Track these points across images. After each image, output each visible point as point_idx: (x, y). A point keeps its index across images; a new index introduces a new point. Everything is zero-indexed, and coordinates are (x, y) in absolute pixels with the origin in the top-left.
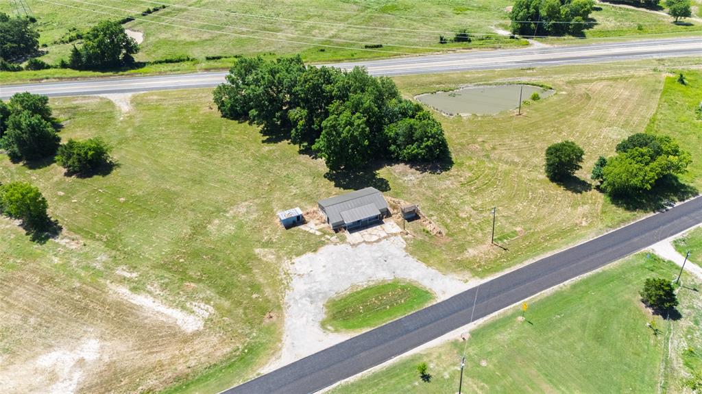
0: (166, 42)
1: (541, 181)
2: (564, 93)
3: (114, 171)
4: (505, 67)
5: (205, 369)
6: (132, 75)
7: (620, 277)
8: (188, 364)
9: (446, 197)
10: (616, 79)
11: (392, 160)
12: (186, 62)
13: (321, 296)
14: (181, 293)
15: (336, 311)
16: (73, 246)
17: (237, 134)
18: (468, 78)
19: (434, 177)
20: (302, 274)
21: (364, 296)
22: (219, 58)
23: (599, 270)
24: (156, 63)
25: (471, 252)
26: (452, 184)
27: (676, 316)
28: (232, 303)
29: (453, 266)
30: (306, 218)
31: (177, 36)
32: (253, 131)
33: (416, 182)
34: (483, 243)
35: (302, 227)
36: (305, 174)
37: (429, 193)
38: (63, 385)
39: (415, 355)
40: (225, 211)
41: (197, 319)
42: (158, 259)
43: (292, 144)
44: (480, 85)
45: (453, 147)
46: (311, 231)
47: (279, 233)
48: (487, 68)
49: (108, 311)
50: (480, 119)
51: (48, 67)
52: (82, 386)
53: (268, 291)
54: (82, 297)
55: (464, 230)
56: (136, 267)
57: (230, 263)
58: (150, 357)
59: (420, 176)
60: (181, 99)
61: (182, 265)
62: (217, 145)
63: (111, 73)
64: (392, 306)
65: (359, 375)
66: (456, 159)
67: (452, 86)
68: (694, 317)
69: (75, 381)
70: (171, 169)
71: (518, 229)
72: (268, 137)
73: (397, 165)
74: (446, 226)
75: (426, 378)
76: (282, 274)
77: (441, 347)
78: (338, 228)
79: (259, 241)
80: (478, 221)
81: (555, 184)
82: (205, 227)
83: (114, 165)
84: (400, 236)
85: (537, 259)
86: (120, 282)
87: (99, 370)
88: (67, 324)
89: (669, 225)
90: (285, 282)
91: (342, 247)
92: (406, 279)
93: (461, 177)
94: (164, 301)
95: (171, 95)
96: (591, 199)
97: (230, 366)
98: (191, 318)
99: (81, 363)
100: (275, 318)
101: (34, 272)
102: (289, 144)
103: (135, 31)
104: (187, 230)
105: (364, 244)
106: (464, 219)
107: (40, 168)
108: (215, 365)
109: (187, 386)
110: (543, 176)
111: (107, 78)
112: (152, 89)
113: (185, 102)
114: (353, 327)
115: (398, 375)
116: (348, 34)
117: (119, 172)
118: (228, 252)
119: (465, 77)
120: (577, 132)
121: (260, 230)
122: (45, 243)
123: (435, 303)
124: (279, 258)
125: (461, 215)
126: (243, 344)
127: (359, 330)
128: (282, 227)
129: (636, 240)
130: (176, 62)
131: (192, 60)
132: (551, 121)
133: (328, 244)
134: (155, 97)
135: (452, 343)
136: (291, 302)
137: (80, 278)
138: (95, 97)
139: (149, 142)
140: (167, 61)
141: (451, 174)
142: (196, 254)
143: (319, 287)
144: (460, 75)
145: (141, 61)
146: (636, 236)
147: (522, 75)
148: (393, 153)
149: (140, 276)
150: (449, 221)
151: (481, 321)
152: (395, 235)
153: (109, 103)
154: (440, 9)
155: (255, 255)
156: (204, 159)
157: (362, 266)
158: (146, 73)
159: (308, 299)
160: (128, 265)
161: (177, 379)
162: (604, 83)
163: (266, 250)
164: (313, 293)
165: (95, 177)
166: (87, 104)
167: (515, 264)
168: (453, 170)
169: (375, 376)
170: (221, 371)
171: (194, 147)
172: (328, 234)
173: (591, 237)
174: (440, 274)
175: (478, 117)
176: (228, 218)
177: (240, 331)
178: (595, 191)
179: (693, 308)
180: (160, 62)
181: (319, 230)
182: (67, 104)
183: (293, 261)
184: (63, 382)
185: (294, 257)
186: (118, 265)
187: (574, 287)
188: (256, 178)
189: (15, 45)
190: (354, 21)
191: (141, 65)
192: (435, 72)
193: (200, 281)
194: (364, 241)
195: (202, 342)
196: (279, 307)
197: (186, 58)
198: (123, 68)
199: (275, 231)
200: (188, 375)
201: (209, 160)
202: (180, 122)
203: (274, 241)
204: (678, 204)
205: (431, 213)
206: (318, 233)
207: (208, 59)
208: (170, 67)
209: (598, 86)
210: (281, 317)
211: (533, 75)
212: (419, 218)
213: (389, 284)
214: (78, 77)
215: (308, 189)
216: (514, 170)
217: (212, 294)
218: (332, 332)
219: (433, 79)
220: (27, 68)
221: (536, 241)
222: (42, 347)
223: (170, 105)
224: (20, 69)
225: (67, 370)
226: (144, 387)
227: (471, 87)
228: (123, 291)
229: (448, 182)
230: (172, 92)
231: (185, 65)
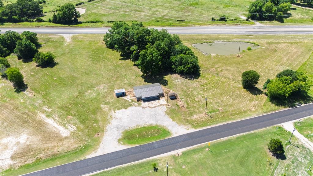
0: (94, 14)
1: (239, 88)
2: (264, 48)
4: (239, 34)
5: (65, 152)
6: (75, 27)
7: (261, 136)
8: (58, 150)
9: (192, 91)
10: (292, 43)
11: (173, 72)
13: (122, 128)
14: (66, 120)
15: (126, 135)
16: (30, 95)
17: (110, 55)
18: (220, 38)
19: (190, 81)
20: (117, 117)
21: (140, 131)
22: (113, 22)
23: (252, 132)
24: (87, 22)
25: (195, 116)
26: (196, 85)
27: (283, 157)
28: (85, 126)
29: (185, 122)
30: (127, 94)
31: (99, 11)
32: (117, 54)
33: (181, 83)
34: (201, 113)
35: (124, 98)
36: (133, 74)
37: (185, 88)
39: (154, 159)
40: (95, 87)
41: (68, 131)
42: (61, 104)
44: (225, 41)
45: (203, 68)
46: (127, 100)
47: (113, 99)
48: (230, 34)
49: (35, 124)
50: (219, 57)
51: (44, 21)
52: (15, 153)
53: (100, 124)
54: (27, 116)
55: (195, 106)
56: (51, 107)
57: (89, 109)
58: (45, 145)
59: (183, 80)
60: (92, 38)
61: (69, 108)
62: (100, 59)
63: (67, 26)
64: (151, 136)
65: (127, 164)
66: (202, 74)
67: (212, 41)
68: (293, 160)
69: (14, 150)
70: (78, 67)
71: (220, 109)
72: (123, 57)
73: (174, 74)
74: (188, 104)
75: (156, 170)
76: (109, 117)
77: (167, 157)
78: (139, 99)
79: (104, 102)
80: (203, 103)
81: (245, 90)
82: (84, 93)
83: (56, 64)
84: (165, 106)
85: (225, 123)
86: (43, 112)
87: (23, 147)
88: (18, 127)
89: (295, 115)
90: (109, 120)
91: (138, 108)
92: (161, 125)
93: (202, 82)
94: (58, 122)
95: (88, 36)
96: (261, 98)
97: (75, 153)
98: (66, 131)
99: (18, 143)
100: (100, 135)
101: (12, 104)
102: (131, 61)
103: (83, 8)
104: (77, 94)
105: (148, 108)
106: (197, 102)
107: (28, 62)
108: (69, 152)
109: (56, 159)
110: (241, 86)
111: (65, 28)
112: (81, 33)
113: (93, 40)
114: (131, 143)
115: (144, 167)
116: (172, 15)
117: (57, 67)
118: (90, 105)
119: (219, 37)
120: (264, 67)
121: (106, 97)
122: (19, 93)
123: (170, 137)
124: (110, 110)
125: (196, 99)
126: (83, 144)
127: (133, 145)
128: (116, 96)
129: (276, 120)
130: (95, 22)
131: (102, 22)
132: (253, 60)
133: (133, 106)
134: (82, 37)
135: (173, 156)
136: (109, 130)
137: (29, 109)
138: (58, 35)
139: (73, 56)
140: (91, 22)
141: (198, 81)
142: (77, 104)
143: (123, 124)
144: (217, 36)
145: (81, 21)
146: (276, 118)
147: (245, 38)
148: (173, 69)
149: (52, 110)
150: (190, 101)
151: (188, 148)
152: (163, 105)
153: (63, 38)
154: (217, 5)
155: (100, 107)
156: (93, 64)
157: (145, 117)
158: (81, 26)
159: (116, 129)
160: (48, 106)
161: (53, 155)
162: (286, 44)
163: (106, 105)
164: (119, 127)
165: (48, 68)
166: (54, 38)
167: (213, 124)
168: (199, 79)
169: (134, 166)
170: (71, 154)
171: (91, 59)
172: (134, 102)
173: (254, 116)
174: (177, 125)
175: (219, 56)
176: (94, 90)
177: (84, 139)
178: (263, 95)
180: (89, 22)
181: (131, 100)
182: (46, 37)
183: (115, 112)
184: (9, 150)
185: (116, 110)
186: (44, 105)
187: (238, 138)
188: (112, 74)
189: (33, 11)
190: (177, 9)
191: (81, 23)
192: (205, 34)
193: (75, 115)
194: (149, 107)
195: (67, 141)
196: (103, 131)
197: (99, 21)
198: (73, 24)
200: (57, 154)
201: (95, 65)
202: (89, 48)
203: (111, 102)
204: (303, 105)
205: (182, 97)
206: (130, 101)
207: (108, 22)
208: (92, 24)
209: (281, 46)
210: (102, 135)
211: (251, 38)
212: (176, 99)
213: (153, 127)
214: (54, 26)
215: (132, 82)
216: (228, 81)
217: (78, 122)
218: (122, 144)
219: (203, 37)
220: (36, 21)
221: (227, 115)
222: (6, 135)
223: (87, 40)
224: (33, 21)
225: (12, 145)
226: (38, 157)
227: (220, 42)
228: (43, 116)
229: (195, 84)
230: (89, 35)
231: (98, 24)
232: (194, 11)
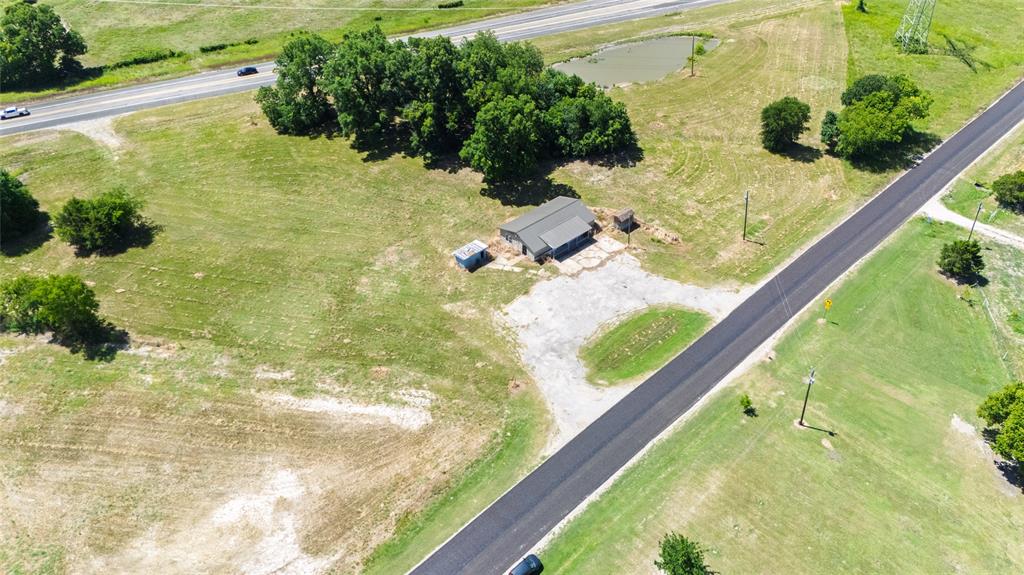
0: (114, 32)
2: (732, 40)
3: (157, 237)
4: (644, 15)
5: (467, 468)
6: (92, 89)
7: (904, 252)
8: (440, 468)
9: (657, 194)
10: (784, 16)
11: (564, 157)
12: (170, 59)
13: (567, 346)
14: (372, 382)
15: (596, 361)
16: (164, 354)
17: (319, 156)
18: (603, 35)
19: (628, 171)
20: (525, 324)
21: (622, 335)
22: (222, 47)
23: (879, 247)
24: (119, 66)
25: (724, 256)
26: (656, 177)
27: (983, 282)
28: (454, 380)
29: (712, 277)
30: (492, 252)
31: (127, 20)
32: (340, 147)
33: (608, 181)
34: (732, 242)
35: (490, 266)
36: (452, 195)
37: (633, 192)
38: (275, 539)
39: (725, 389)
40: (371, 264)
41: (417, 410)
42: (309, 346)
43: (409, 158)
44: (621, 43)
46: (506, 269)
47: (464, 279)
48: (621, 19)
49: (279, 430)
50: (645, 87)
52: (305, 533)
53: (494, 355)
54: (225, 419)
55: (701, 230)
56: (283, 364)
57: (418, 331)
58: (379, 473)
59: (609, 173)
60: (198, 116)
61: (351, 347)
62: (299, 175)
64: (663, 339)
65: (670, 428)
66: (644, 145)
67: (587, 49)
69: (290, 528)
70: (248, 219)
71: (765, 217)
72: (367, 153)
73: (570, 164)
74: (677, 230)
75: (750, 412)
76: (500, 329)
77: (749, 374)
78: (541, 259)
79: (442, 295)
80: (713, 217)
81: (778, 156)
82: (353, 291)
84: (626, 253)
85: (806, 248)
86: (272, 388)
87: (317, 507)
88: (228, 460)
89: (927, 181)
90: (509, 339)
91: (557, 281)
92: (663, 304)
93: (662, 165)
94: (355, 399)
95: (180, 112)
96: (828, 167)
97: (498, 458)
98: (407, 412)
99: (283, 504)
100: (523, 387)
102: (404, 157)
104: (329, 299)
105: (585, 272)
106: (694, 217)
107: (28, 252)
108: (478, 461)
109: (455, 495)
110: (760, 149)
112: (141, 107)
113: (207, 120)
114: (630, 375)
115: (715, 418)
117: (166, 238)
118: (408, 317)
119: (598, 35)
120: (771, 88)
121: (435, 280)
122: (113, 358)
123: (715, 325)
124: (482, 310)
125: (687, 212)
126: (500, 426)
127: (639, 376)
128: (462, 271)
129: (901, 205)
130: (153, 60)
131: (179, 56)
132: (734, 78)
133: (537, 280)
134: (154, 119)
135: (759, 366)
136: (533, 362)
137: (206, 396)
138: (49, 133)
139: (186, 187)
140: (137, 62)
141: (647, 163)
142: (363, 328)
143: (558, 335)
144: (590, 33)
146: (899, 201)
147: (670, 24)
148: (563, 148)
149: (297, 373)
150: (677, 223)
151: (779, 334)
152: (620, 252)
153: (79, 137)
155: (446, 313)
156: (291, 197)
157: (599, 299)
158: (114, 83)
159: (553, 354)
160: (268, 364)
161: (436, 491)
162: (773, 22)
163: (458, 304)
164: (555, 345)
165: (131, 250)
167: (782, 259)
168: (648, 158)
169: (690, 425)
170: (490, 466)
171: (264, 183)
172: (532, 268)
173: (851, 212)
174: (702, 290)
175: (642, 86)
176: (378, 272)
177: (486, 412)
178: (827, 157)
179: (995, 269)
181: (517, 265)
182: (7, 149)
183: (505, 311)
184: (272, 535)
185: (502, 305)
186: (252, 366)
187: (861, 272)
188: (386, 212)
191: (97, 72)
192: (555, 31)
193: (390, 362)
194: (584, 268)
195: (443, 437)
196: (521, 371)
197: (168, 53)
198: (66, 81)
199: (456, 276)
200: (447, 482)
201: (299, 198)
202: (219, 151)
203: (463, 290)
204: (926, 156)
205: (649, 217)
206: (517, 270)
207: (204, 50)
208: (144, 70)
209: (769, 27)
210: (530, 382)
211: (683, 22)
212: (639, 226)
213: (646, 314)
215: (469, 214)
216: (721, 146)
217: (419, 375)
218: (607, 386)
219: (557, 42)
221: (791, 226)
222: (208, 499)
223: (185, 127)
225: (268, 518)
226: (397, 511)
227: (611, 46)
228: (285, 399)
229: (650, 175)
230: (177, 107)
231: (166, 65)
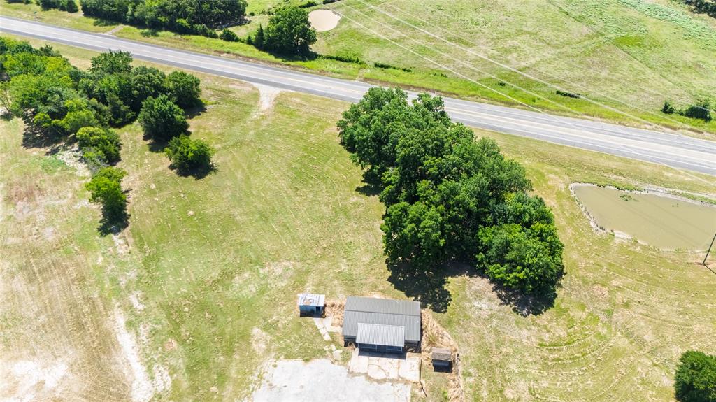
0: (354, 33)
3: (208, 177)
9: (507, 355)
11: (476, 270)
12: (355, 64)
14: (160, 349)
16: (122, 251)
17: (340, 171)
18: (667, 178)
19: (513, 317)
20: (274, 385)
22: (387, 67)
24: (327, 57)
26: (528, 338)
28: (190, 387)
30: (328, 311)
31: (369, 28)
32: (357, 173)
33: (485, 314)
35: (316, 321)
36: (369, 248)
37: (490, 339)
40: (263, 266)
41: (151, 388)
42: (170, 297)
45: (571, 280)
46: (322, 331)
47: (290, 318)
48: (704, 170)
49: (95, 339)
50: (638, 249)
51: (237, 40)
53: (228, 391)
54: (89, 311)
57: (221, 334)
59: (497, 308)
60: (319, 109)
61: (183, 315)
62: (311, 178)
66: (562, 301)
67: (634, 183)
70: (254, 192)
72: (366, 184)
73: (479, 279)
76: (257, 374)
78: (349, 341)
79: (265, 319)
82: (233, 278)
83: (212, 170)
86: (126, 309)
88: (60, 337)
90: (251, 386)
91: (339, 369)
93: (548, 331)
94: (141, 351)
95: (313, 102)
98: (146, 385)
99: (40, 385)
101: (77, 265)
103: (336, 13)
104: (215, 274)
105: (363, 378)
107: (157, 152)
111: (273, 66)
112: (302, 90)
113: (320, 114)
117: (210, 179)
118: (230, 319)
119: (662, 175)
121: (276, 305)
122: (104, 237)
124: (268, 351)
125: (506, 391)
128: (297, 312)
130: (346, 61)
131: (360, 64)
133: (327, 357)
134: (298, 100)
137: (102, 290)
138: (249, 86)
139: (257, 153)
140: (338, 59)
141: (538, 321)
142: (202, 307)
144: (657, 170)
145: (318, 53)
149: (144, 310)
150: (485, 394)
153: (257, 96)
155: (250, 335)
156: (289, 191)
158: (310, 68)
160: (143, 293)
163: (264, 334)
165: (190, 177)
166: (239, 91)
168: (546, 315)
171: (290, 174)
172: (336, 345)
175: (638, 245)
176: (259, 275)
180: (331, 58)
181: (331, 334)
182: (224, 87)
183: (277, 363)
185: (282, 357)
186: (137, 288)
188: (319, 234)
189: (222, 11)
192: (624, 154)
193: (183, 342)
194: (366, 374)
197: (356, 59)
199: (288, 312)
201: (292, 194)
202: (300, 138)
203: (279, 326)
205: (470, 370)
206: (327, 338)
207: (377, 65)
212: (451, 372)
214: (251, 58)
217: (182, 365)
219: (613, 165)
220: (222, 37)
223: (307, 113)
224: (215, 37)
225: (27, 387)
227: (662, 192)
228: (120, 322)
229: (525, 333)
230: (316, 98)
231: (351, 67)
232: (620, 65)
